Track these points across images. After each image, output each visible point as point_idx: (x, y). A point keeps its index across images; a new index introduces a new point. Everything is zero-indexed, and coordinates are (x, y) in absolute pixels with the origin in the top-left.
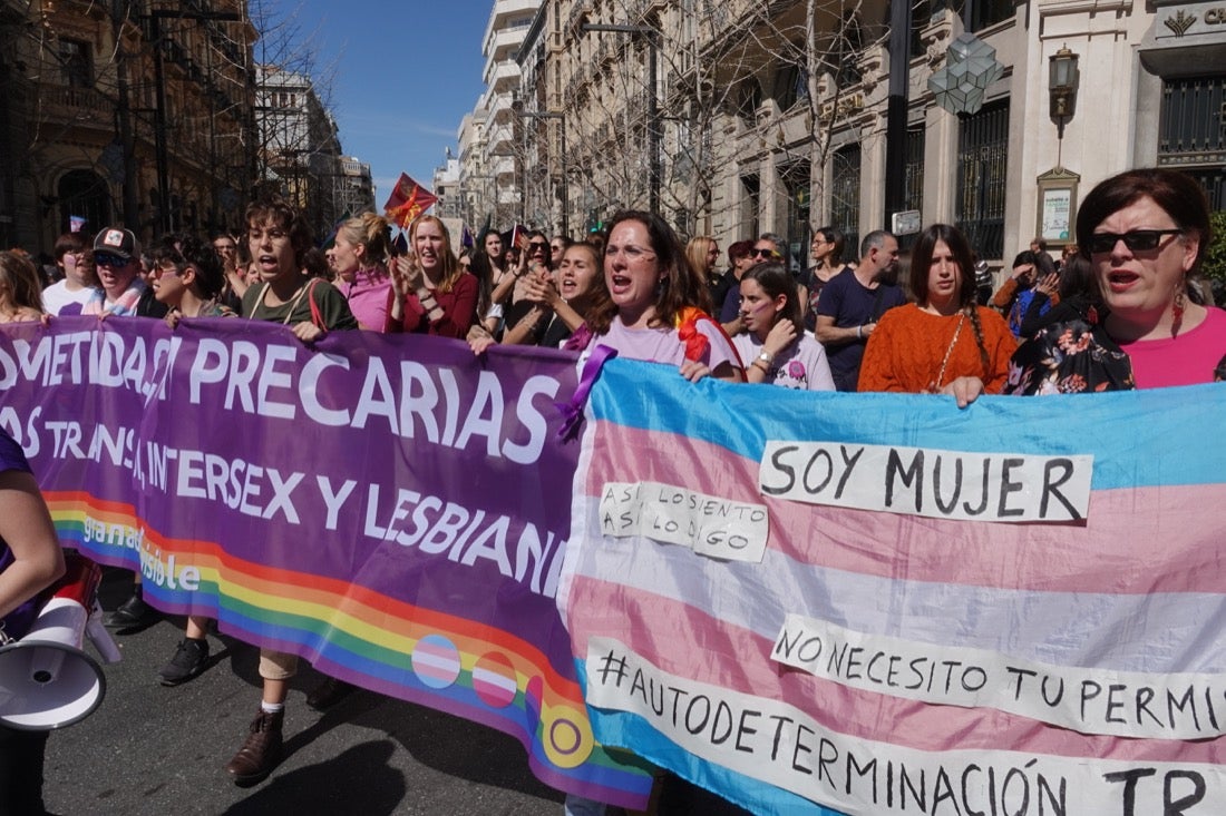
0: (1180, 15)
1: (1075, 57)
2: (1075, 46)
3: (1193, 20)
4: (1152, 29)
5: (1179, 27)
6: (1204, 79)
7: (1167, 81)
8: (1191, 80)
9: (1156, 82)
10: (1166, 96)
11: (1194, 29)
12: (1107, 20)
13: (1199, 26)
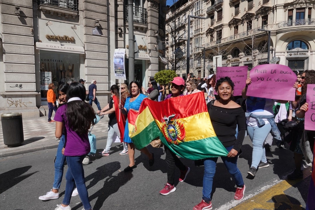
0: (291, 54)
1: (280, 58)
2: (280, 57)
3: (292, 54)
4: (288, 55)
5: (291, 55)
6: (293, 61)
7: (289, 61)
8: (291, 61)
9: (288, 61)
10: (288, 63)
11: (292, 55)
12: (283, 54)
13: (293, 55)
